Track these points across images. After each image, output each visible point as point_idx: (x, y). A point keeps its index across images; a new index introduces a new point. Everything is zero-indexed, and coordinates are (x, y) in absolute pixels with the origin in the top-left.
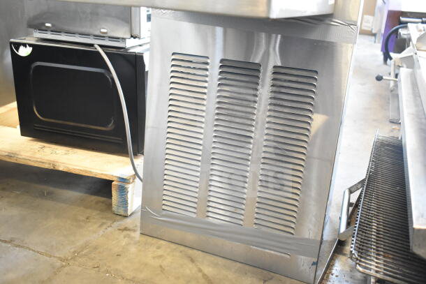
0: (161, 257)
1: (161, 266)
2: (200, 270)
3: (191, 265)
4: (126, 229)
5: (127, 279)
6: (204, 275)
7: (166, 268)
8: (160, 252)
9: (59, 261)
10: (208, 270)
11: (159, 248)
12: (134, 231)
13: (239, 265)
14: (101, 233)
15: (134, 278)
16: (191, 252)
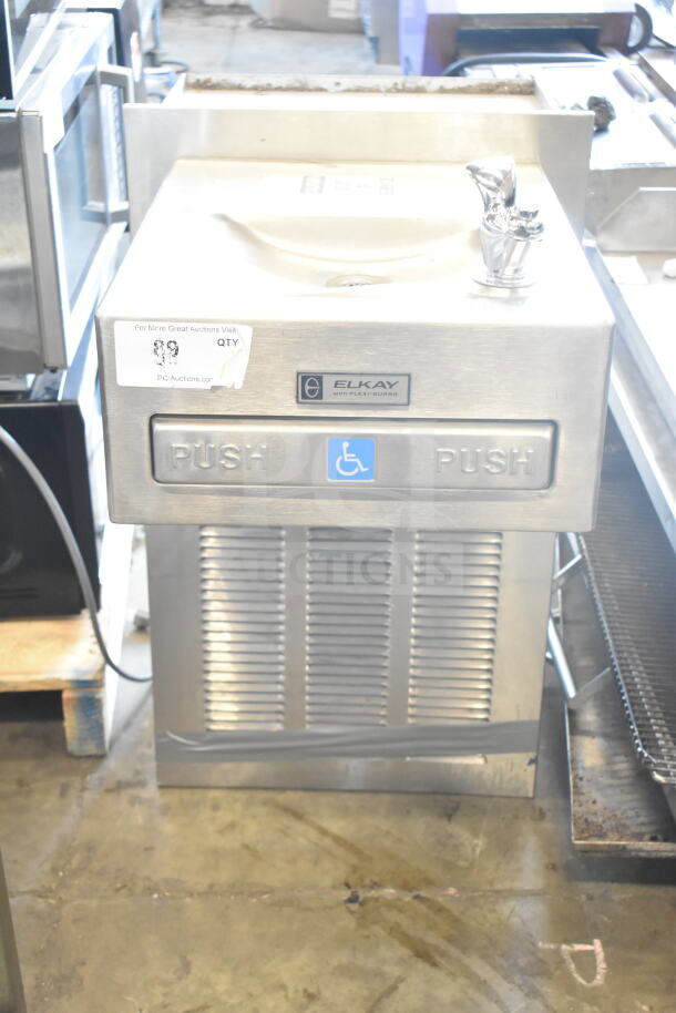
0: (232, 826)
1: (246, 847)
2: (324, 832)
3: (299, 826)
4: (120, 786)
5: (200, 894)
6: (336, 839)
7: (259, 847)
8: (225, 816)
9: (40, 900)
10: (337, 826)
11: (216, 807)
12: (142, 784)
13: (386, 798)
14: (75, 809)
15: (211, 886)
16: (282, 798)
